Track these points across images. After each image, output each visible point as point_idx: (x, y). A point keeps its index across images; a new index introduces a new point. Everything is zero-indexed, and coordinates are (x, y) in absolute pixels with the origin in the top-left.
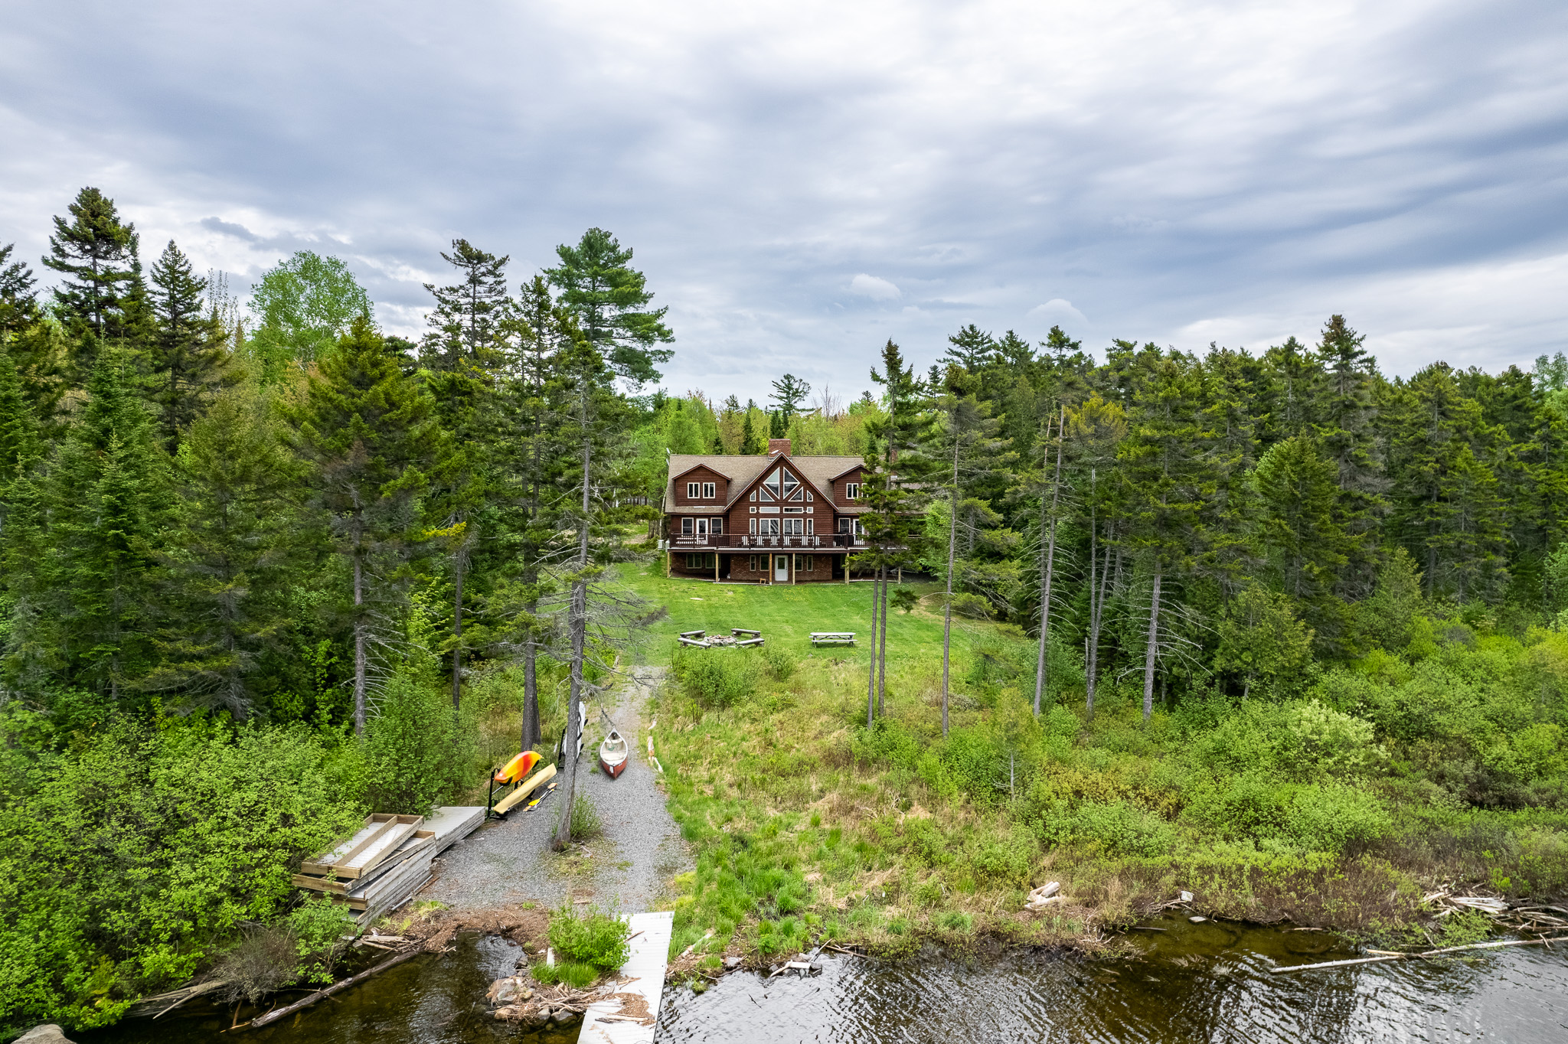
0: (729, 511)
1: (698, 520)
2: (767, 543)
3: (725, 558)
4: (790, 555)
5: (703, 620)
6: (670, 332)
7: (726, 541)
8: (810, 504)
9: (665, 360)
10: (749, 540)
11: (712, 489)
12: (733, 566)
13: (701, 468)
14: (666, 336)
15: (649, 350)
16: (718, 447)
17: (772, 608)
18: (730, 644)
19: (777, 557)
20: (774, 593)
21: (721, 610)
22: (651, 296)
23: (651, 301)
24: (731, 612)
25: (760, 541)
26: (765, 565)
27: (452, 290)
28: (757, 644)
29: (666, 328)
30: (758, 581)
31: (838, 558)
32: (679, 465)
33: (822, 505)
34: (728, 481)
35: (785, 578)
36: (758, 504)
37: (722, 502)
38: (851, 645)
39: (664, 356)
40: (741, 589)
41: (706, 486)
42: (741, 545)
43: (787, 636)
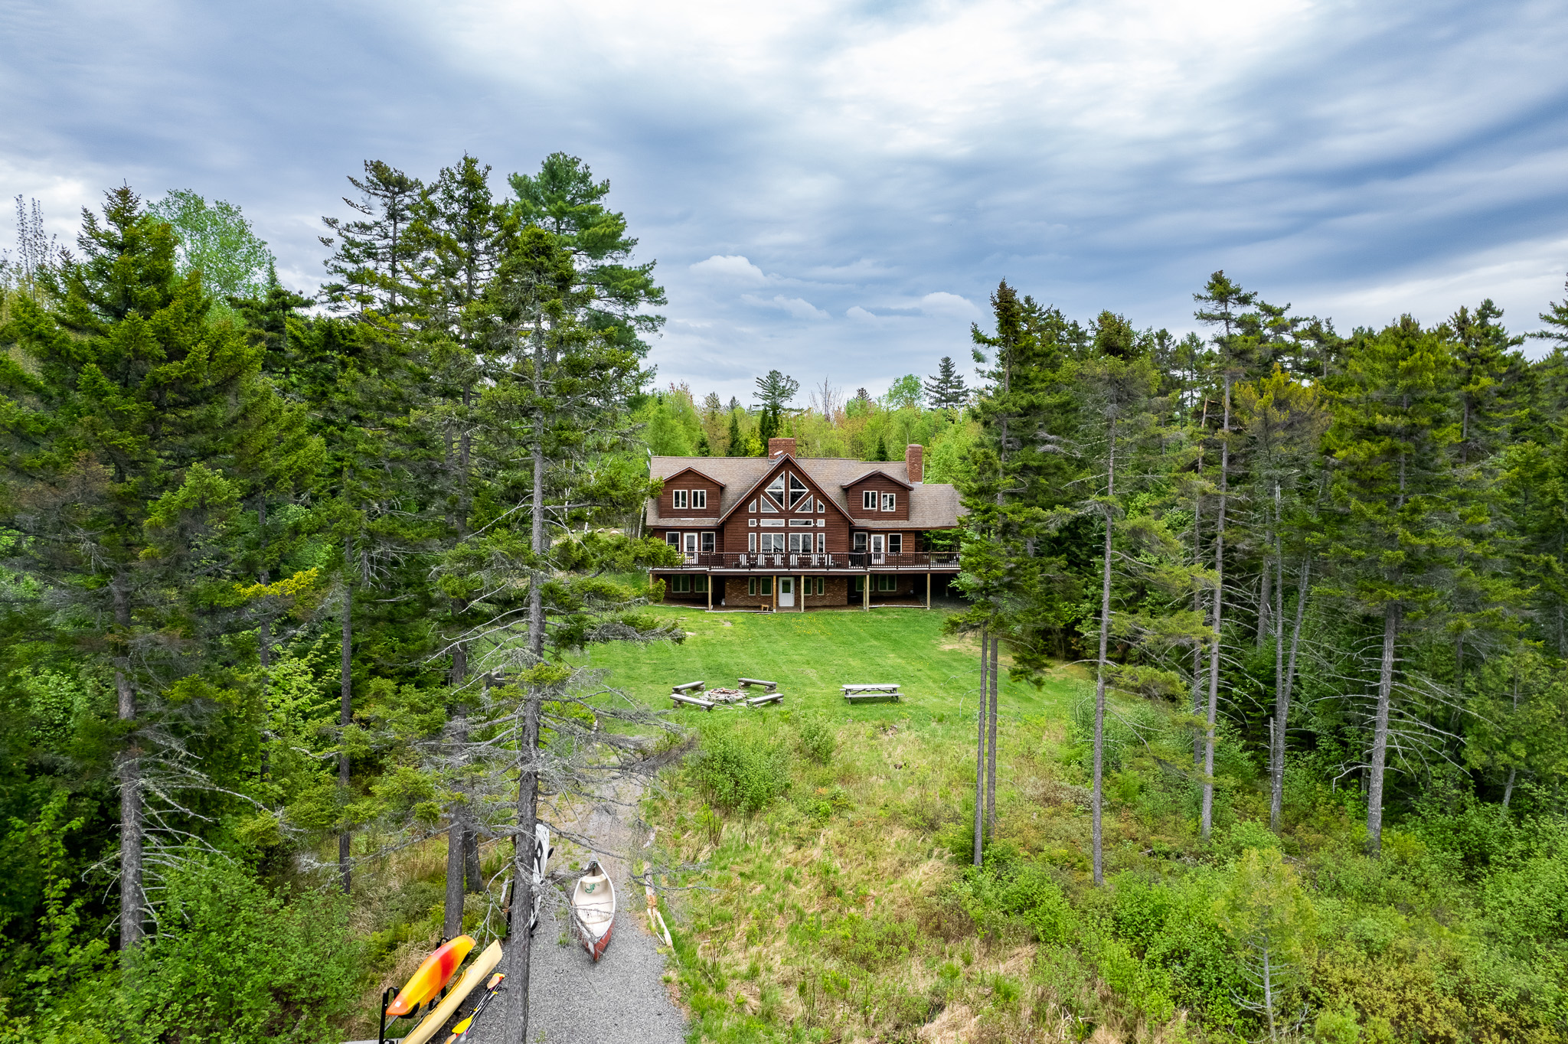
0: (723, 524)
1: (686, 535)
2: (770, 563)
3: (719, 580)
4: (797, 578)
5: (699, 665)
6: (661, 290)
7: (719, 561)
8: (821, 516)
9: (654, 329)
10: (748, 558)
11: (702, 498)
12: (728, 590)
13: (689, 472)
14: (655, 296)
15: (632, 314)
16: (703, 449)
17: (783, 644)
18: (739, 701)
19: (781, 580)
20: (782, 624)
21: (719, 648)
22: (634, 242)
23: (634, 249)
24: (733, 652)
25: (761, 560)
26: (767, 589)
27: (364, 228)
28: (775, 701)
29: (655, 285)
30: (759, 607)
31: (854, 582)
32: (663, 468)
33: (835, 517)
34: (722, 488)
35: (791, 603)
36: (759, 516)
37: (713, 512)
38: (894, 700)
39: (653, 323)
40: (739, 619)
41: (696, 494)
42: (737, 566)
43: (813, 684)
